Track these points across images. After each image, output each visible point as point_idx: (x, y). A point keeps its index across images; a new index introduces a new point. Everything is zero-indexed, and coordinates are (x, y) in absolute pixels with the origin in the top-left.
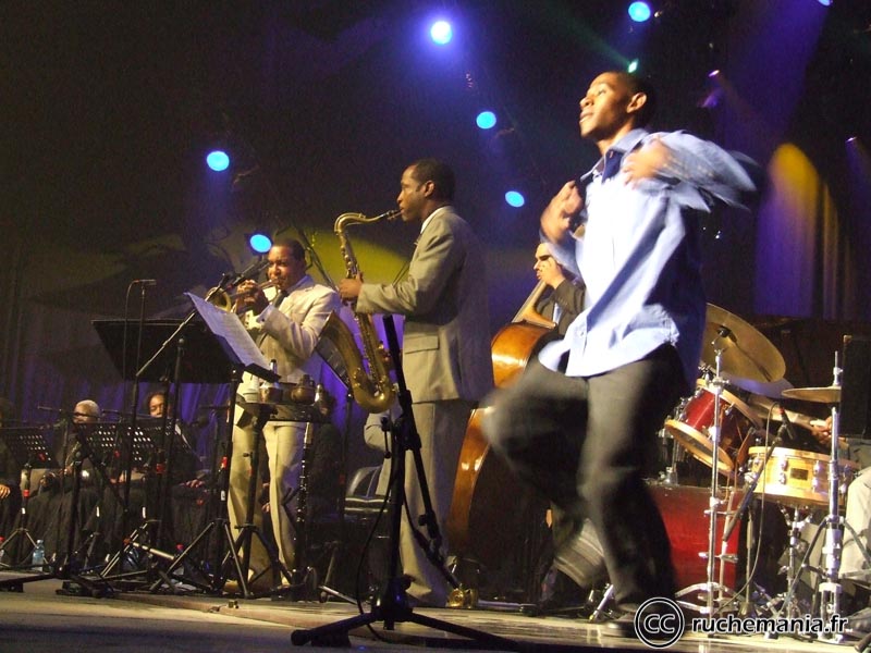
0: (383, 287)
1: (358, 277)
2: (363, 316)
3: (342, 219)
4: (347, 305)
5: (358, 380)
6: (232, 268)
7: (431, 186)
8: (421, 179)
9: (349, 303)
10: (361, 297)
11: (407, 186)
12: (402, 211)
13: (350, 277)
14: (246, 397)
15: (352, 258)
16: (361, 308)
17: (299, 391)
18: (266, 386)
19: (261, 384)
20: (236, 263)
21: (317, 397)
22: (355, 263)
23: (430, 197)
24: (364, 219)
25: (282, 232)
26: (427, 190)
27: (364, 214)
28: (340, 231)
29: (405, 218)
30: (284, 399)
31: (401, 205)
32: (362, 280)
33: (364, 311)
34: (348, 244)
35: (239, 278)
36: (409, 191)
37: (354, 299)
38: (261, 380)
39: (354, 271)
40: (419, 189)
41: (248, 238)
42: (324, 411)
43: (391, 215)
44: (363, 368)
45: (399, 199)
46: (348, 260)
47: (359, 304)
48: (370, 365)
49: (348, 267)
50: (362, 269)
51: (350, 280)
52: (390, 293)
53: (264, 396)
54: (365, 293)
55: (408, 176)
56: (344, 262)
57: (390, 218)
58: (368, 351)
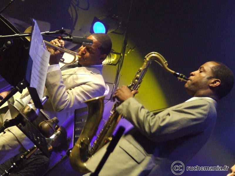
0: (142, 107)
1: (133, 92)
2: (117, 114)
3: (154, 54)
4: (114, 101)
5: (82, 144)
6: (72, 29)
7: (218, 83)
8: (216, 74)
9: (116, 100)
10: (125, 103)
11: (204, 71)
12: (189, 81)
13: (129, 87)
14: (16, 103)
15: (140, 80)
16: (120, 110)
17: (46, 125)
18: (32, 106)
19: (30, 103)
20: (77, 27)
21: (53, 137)
22: (140, 83)
23: (211, 88)
24: (166, 66)
25: (116, 33)
26: (213, 83)
27: (168, 62)
28: (148, 59)
29: (187, 85)
30: (35, 121)
31: (192, 77)
32: (134, 95)
33: (120, 112)
34: (145, 70)
35: (68, 37)
36: (203, 74)
37: (121, 101)
38: (32, 101)
39: (134, 87)
40: (210, 78)
41: (96, 20)
42: (50, 148)
43: (181, 77)
44: (90, 140)
45: (193, 73)
46: (137, 78)
47: (120, 107)
48: (95, 142)
49: (134, 82)
50: (139, 90)
51: (128, 90)
52: (142, 114)
53: (26, 110)
54: (129, 103)
55: (209, 66)
56: (134, 77)
57: (179, 78)
58: (101, 135)
